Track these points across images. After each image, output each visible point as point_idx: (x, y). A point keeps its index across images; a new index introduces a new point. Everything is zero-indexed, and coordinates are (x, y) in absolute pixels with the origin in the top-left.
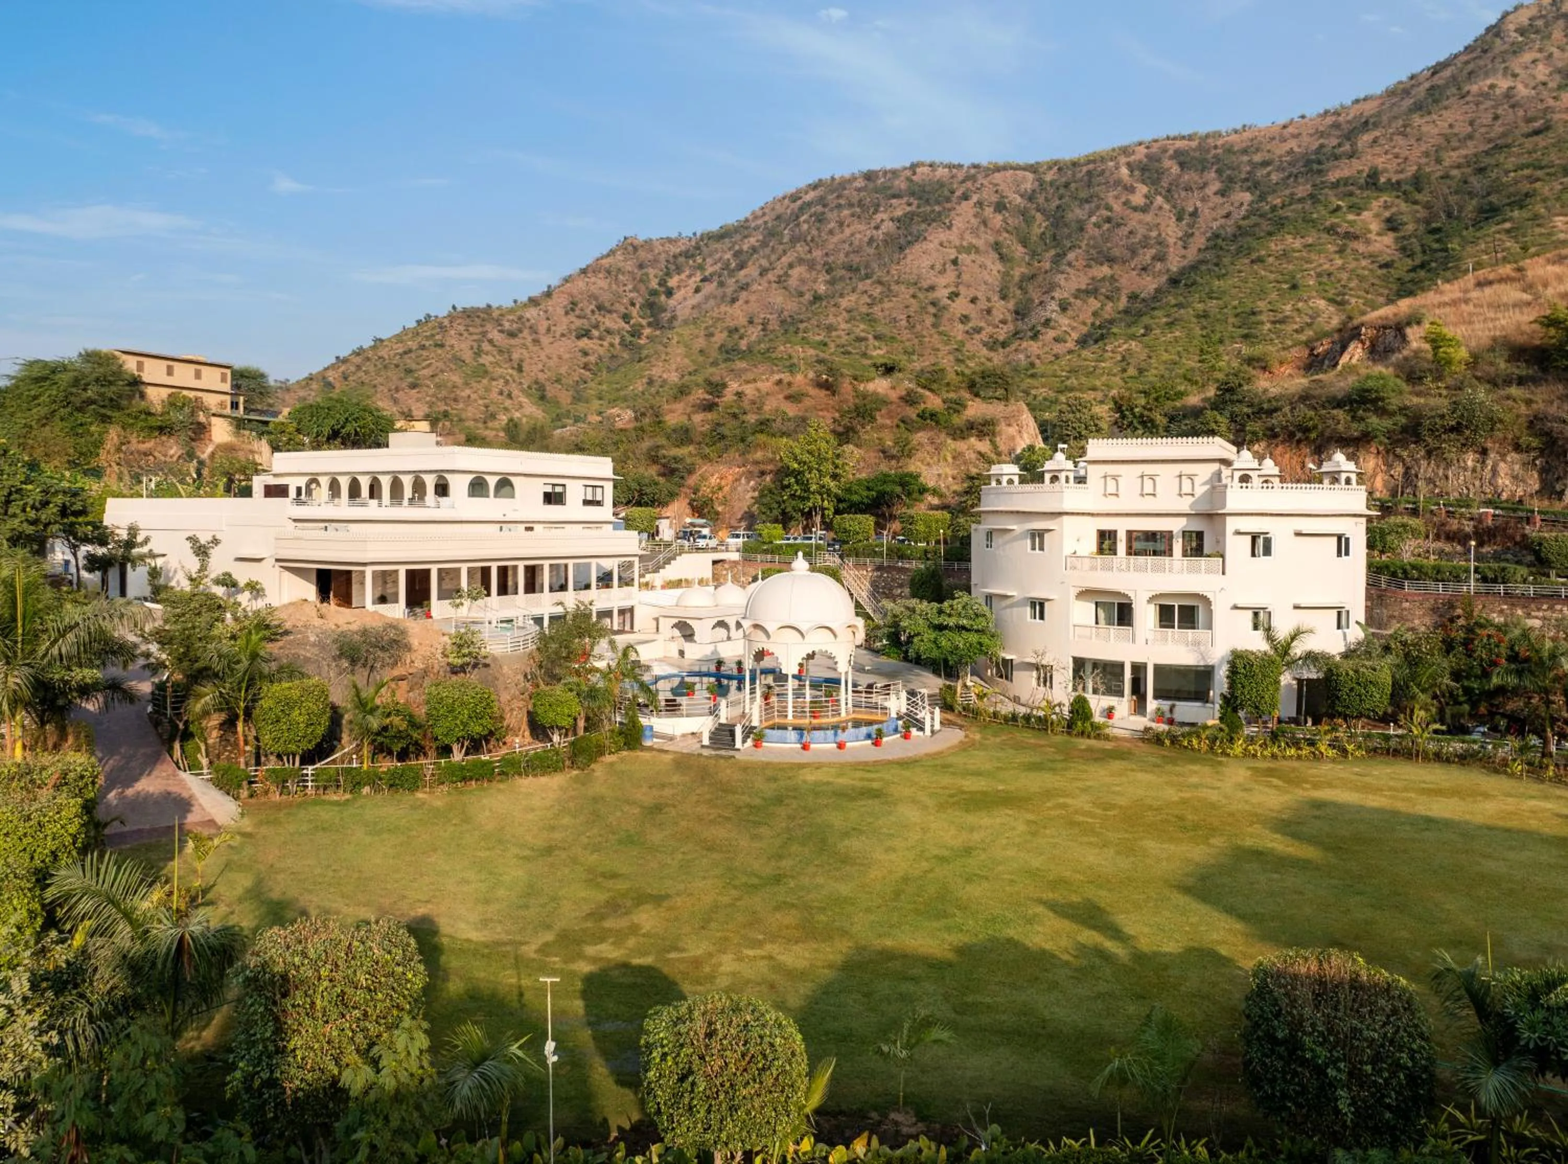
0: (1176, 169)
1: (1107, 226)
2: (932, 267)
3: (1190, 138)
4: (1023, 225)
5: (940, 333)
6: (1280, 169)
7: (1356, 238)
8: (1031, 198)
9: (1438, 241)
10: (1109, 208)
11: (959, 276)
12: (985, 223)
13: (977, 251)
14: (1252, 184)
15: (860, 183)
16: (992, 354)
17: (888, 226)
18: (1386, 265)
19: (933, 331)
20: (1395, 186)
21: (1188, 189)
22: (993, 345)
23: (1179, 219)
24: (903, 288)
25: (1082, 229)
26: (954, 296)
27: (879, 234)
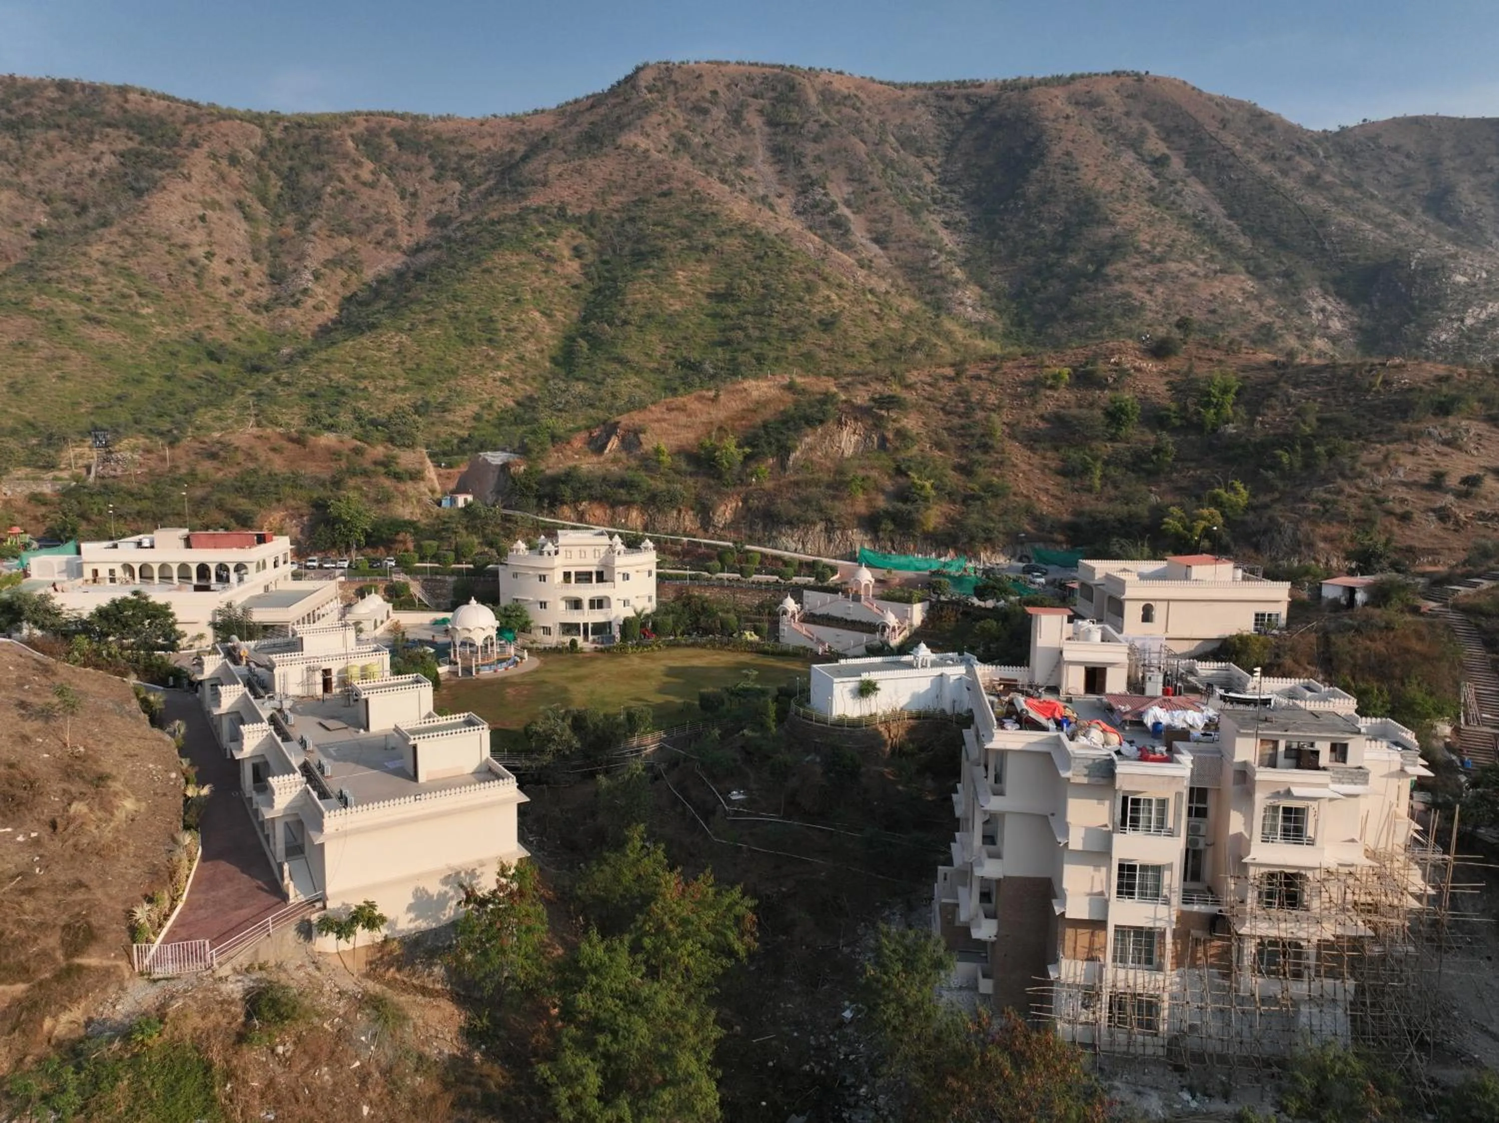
0: (394, 147)
1: (340, 198)
2: (182, 222)
3: (402, 117)
4: (260, 183)
5: (206, 295)
6: (481, 164)
7: (555, 261)
8: (262, 154)
9: (608, 271)
10: (341, 181)
11: (210, 234)
12: (223, 177)
13: (221, 208)
14: (462, 176)
15: (52, 93)
16: (258, 318)
17: (109, 160)
18: (576, 287)
19: (198, 292)
20: (578, 220)
21: (407, 169)
22: (257, 307)
23: (403, 198)
24: (154, 242)
25: (319, 198)
26: (210, 255)
27: (101, 167)
